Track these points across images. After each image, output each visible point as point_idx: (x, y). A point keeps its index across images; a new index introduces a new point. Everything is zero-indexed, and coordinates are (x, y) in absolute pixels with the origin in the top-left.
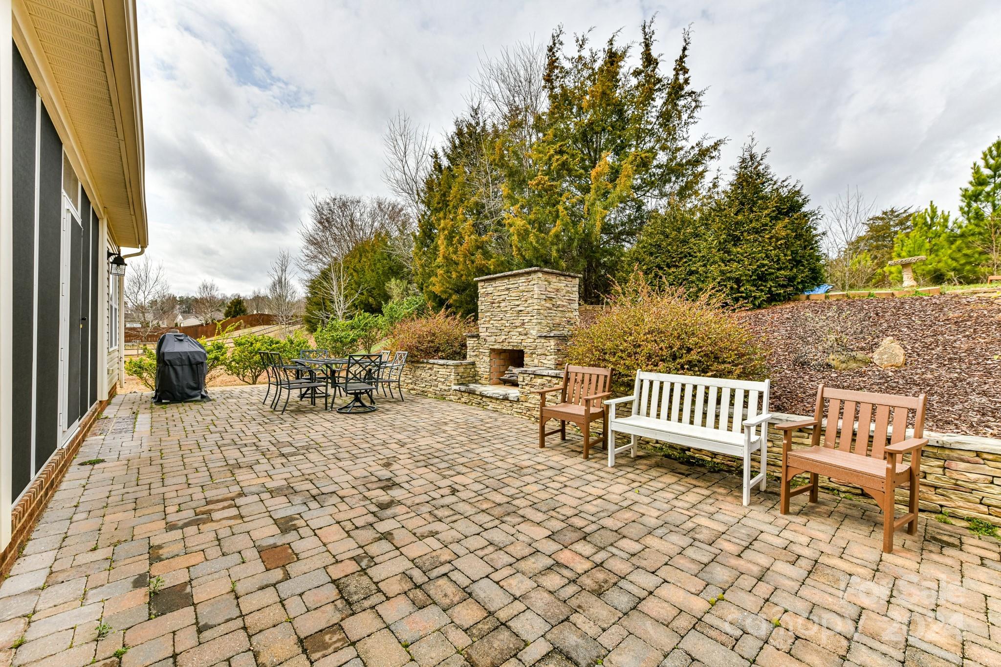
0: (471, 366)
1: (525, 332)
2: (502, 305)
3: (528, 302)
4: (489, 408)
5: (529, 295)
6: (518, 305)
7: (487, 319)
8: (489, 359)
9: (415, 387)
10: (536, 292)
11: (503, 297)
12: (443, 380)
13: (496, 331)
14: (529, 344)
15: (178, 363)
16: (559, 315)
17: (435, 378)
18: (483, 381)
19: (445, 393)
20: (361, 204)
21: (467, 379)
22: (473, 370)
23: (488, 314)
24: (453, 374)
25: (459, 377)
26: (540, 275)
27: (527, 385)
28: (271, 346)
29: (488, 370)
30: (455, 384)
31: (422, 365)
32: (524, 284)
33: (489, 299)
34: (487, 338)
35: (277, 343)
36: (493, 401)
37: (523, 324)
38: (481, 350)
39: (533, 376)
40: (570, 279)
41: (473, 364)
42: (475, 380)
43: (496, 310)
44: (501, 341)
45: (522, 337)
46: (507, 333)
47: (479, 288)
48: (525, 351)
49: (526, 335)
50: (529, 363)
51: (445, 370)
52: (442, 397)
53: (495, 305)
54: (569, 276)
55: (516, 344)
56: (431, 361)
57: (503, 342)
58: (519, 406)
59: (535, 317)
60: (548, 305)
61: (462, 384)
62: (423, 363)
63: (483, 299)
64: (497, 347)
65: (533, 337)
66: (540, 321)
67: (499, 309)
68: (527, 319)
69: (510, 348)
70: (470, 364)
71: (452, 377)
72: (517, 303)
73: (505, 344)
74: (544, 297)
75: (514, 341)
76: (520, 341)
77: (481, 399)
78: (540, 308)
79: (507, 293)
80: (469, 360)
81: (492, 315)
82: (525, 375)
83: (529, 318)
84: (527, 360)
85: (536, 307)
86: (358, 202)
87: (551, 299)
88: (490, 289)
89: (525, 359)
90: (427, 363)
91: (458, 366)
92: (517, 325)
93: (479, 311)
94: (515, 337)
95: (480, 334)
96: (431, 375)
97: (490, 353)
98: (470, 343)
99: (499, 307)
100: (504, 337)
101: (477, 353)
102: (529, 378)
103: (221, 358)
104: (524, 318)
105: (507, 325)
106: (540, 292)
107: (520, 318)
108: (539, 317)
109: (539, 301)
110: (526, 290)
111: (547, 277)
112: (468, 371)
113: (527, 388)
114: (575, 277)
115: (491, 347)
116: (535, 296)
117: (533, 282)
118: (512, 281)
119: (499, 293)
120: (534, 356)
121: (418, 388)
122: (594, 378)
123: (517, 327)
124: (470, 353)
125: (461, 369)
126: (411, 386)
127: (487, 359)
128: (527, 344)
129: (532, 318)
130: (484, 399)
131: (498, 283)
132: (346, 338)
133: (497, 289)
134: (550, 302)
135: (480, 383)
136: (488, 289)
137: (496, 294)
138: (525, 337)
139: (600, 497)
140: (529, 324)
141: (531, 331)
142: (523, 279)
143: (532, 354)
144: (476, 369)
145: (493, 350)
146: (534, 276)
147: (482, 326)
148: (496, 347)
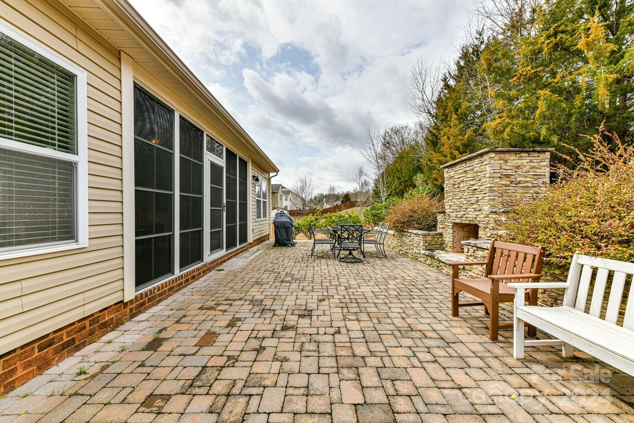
0: (439, 236)
1: (479, 208)
2: (461, 185)
3: (482, 181)
4: (444, 271)
5: (482, 174)
6: (473, 185)
7: (450, 198)
8: (452, 231)
9: (402, 249)
10: (488, 171)
11: (461, 179)
12: (416, 245)
13: (457, 208)
14: (483, 219)
15: (280, 227)
16: (520, 191)
17: (412, 243)
18: (448, 249)
19: (418, 255)
20: (408, 128)
21: (435, 246)
22: (440, 239)
23: (451, 194)
24: (422, 241)
25: (427, 244)
26: (493, 155)
27: (471, 256)
28: (340, 218)
29: (451, 240)
30: (423, 249)
31: (405, 233)
32: (478, 165)
33: (451, 182)
34: (451, 214)
35: (344, 217)
36: (447, 266)
37: (478, 201)
38: (446, 224)
39: (476, 248)
40: (536, 154)
41: (441, 234)
42: (442, 247)
43: (456, 190)
44: (460, 216)
45: (477, 213)
46: (464, 210)
47: (445, 173)
48: (480, 225)
49: (480, 211)
50: (482, 236)
51: (417, 238)
52: (415, 258)
53: (456, 186)
54: (534, 151)
55: (472, 219)
56: (410, 231)
57: (462, 217)
58: (465, 274)
59: (487, 195)
60: (504, 182)
61: (428, 250)
62: (405, 232)
63: (447, 182)
64: (458, 221)
65: (485, 213)
66: (493, 198)
67: (458, 190)
68: (480, 197)
69: (468, 222)
70: (437, 234)
71: (421, 244)
72: (472, 183)
73: (464, 219)
74: (499, 175)
75: (471, 216)
76: (475, 216)
77: (439, 264)
78: (493, 185)
79: (464, 175)
80: (439, 231)
81: (454, 194)
82: (469, 247)
83: (482, 195)
84: (481, 233)
85: (488, 185)
86: (406, 127)
87: (508, 176)
88: (452, 174)
89: (480, 232)
90: (408, 232)
91: (426, 235)
92: (472, 202)
93: (445, 192)
94: (471, 213)
95: (446, 211)
96: (410, 241)
97: (453, 226)
98: (440, 217)
99: (459, 187)
100: (463, 213)
101: (444, 226)
102: (472, 250)
103: (317, 224)
104: (478, 196)
105: (465, 202)
106: (492, 171)
107: (475, 196)
108: (491, 194)
109: (492, 179)
110: (480, 170)
111: (502, 156)
112: (436, 239)
113: (471, 258)
114: (545, 152)
115: (453, 221)
116: (487, 175)
117: (485, 163)
118: (469, 164)
119: (459, 176)
120: (487, 230)
121: (404, 250)
122: (521, 257)
123: (472, 204)
124: (439, 226)
125: (429, 238)
126: (400, 248)
127: (451, 231)
128: (480, 219)
129: (485, 195)
130: (441, 264)
131: (458, 167)
132: (380, 214)
133: (457, 172)
134: (507, 179)
135: (446, 251)
136: (451, 174)
137: (456, 177)
138: (479, 213)
139: (460, 388)
140: (483, 201)
141: (485, 208)
142: (477, 161)
143: (485, 228)
144: (444, 239)
145: (455, 224)
146: (486, 157)
147: (447, 204)
148: (456, 221)
